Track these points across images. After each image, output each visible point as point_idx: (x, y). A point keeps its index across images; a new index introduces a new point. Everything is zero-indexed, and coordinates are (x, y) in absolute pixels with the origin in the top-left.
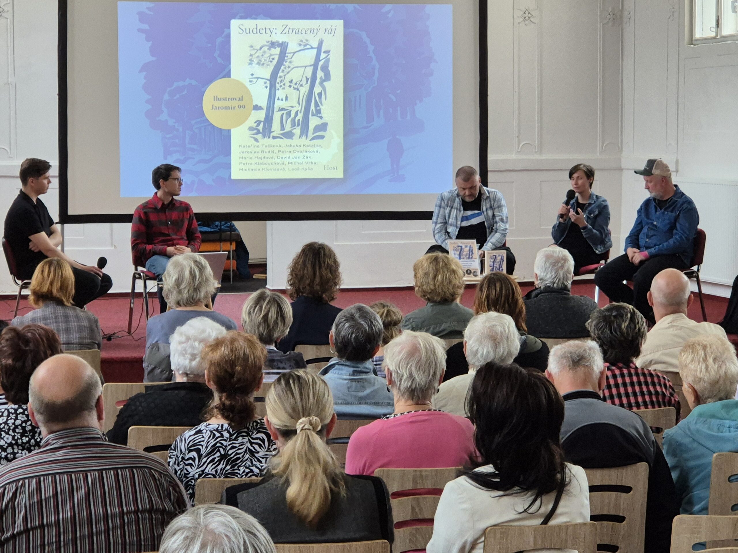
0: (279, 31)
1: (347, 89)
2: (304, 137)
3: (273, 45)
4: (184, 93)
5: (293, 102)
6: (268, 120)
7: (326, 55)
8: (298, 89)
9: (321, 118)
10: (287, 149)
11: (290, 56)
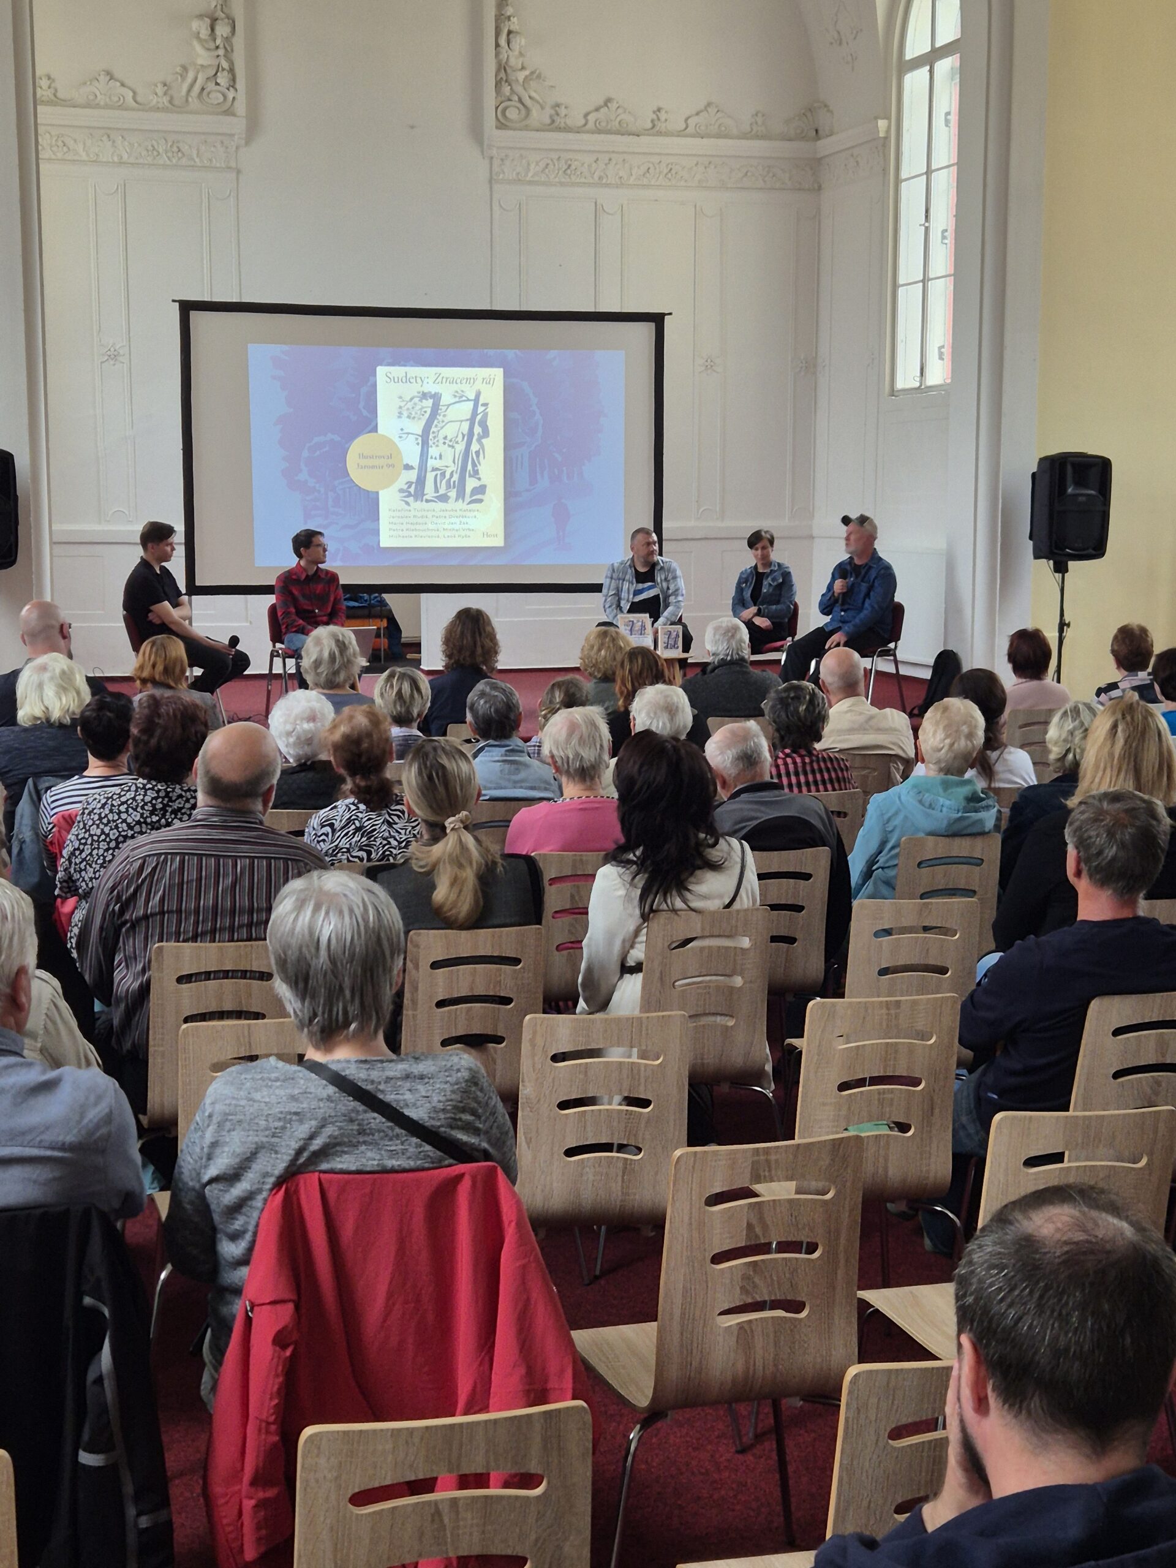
0: (431, 381)
1: (508, 447)
2: (460, 501)
3: (424, 396)
4: (325, 450)
5: (448, 461)
6: (421, 481)
7: (483, 408)
8: (453, 447)
9: (479, 479)
10: (442, 514)
11: (444, 408)
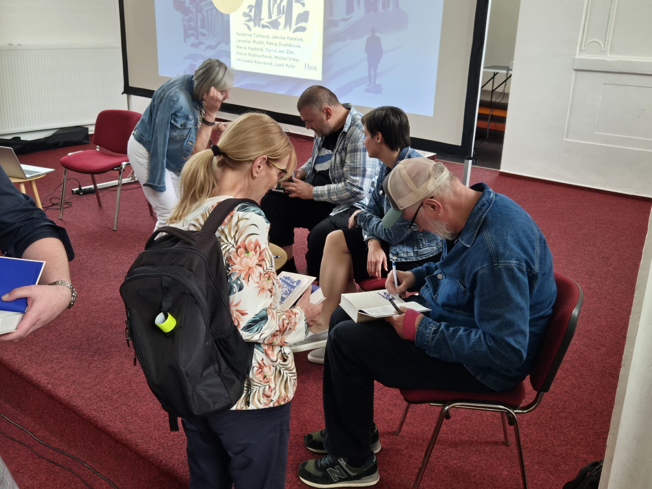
2: (288, 28)
6: (258, 6)
9: (303, 5)
10: (274, 40)
